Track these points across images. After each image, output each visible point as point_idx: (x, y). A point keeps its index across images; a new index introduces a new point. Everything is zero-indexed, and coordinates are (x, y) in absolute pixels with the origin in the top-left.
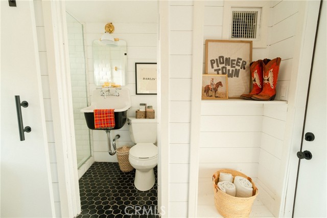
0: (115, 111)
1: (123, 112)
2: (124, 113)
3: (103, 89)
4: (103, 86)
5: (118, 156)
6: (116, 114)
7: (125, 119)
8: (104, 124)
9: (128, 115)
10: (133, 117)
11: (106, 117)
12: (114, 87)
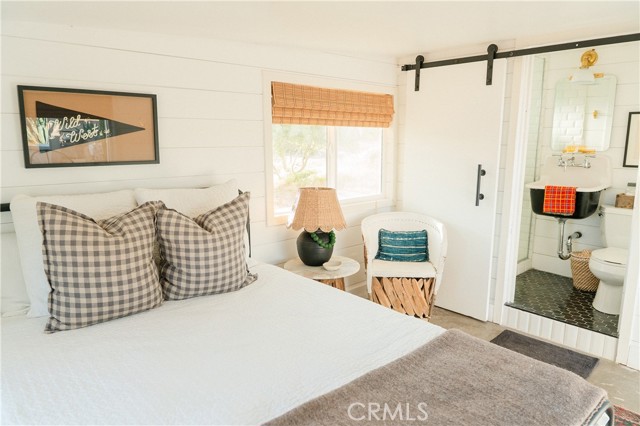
0: (578, 190)
1: (592, 194)
2: (593, 196)
3: (564, 156)
4: (564, 151)
5: (572, 261)
6: (579, 195)
7: (596, 206)
8: (558, 207)
9: (602, 201)
10: (610, 205)
11: (563, 197)
12: (584, 152)
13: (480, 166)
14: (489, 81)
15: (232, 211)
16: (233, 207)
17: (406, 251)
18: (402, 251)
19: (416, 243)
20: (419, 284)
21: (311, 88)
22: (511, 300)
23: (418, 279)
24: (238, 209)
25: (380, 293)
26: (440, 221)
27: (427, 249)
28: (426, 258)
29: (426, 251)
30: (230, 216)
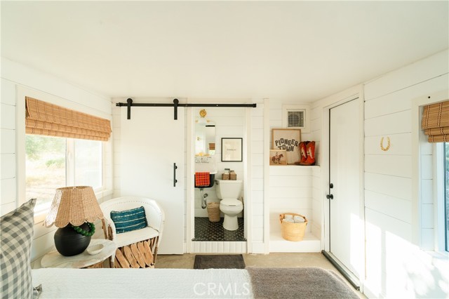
0: (210, 173)
4: (197, 156)
5: (208, 209)
6: (210, 176)
8: (202, 183)
9: (216, 177)
10: (220, 179)
11: (204, 177)
13: (175, 164)
14: (176, 118)
15: (16, 224)
16: (17, 219)
17: (133, 223)
18: (130, 224)
19: (139, 216)
20: (148, 244)
21: (59, 108)
22: (193, 237)
23: (147, 240)
24: (24, 219)
25: (121, 258)
26: (153, 199)
27: (145, 218)
28: (146, 225)
29: (145, 220)
30: (16, 229)
